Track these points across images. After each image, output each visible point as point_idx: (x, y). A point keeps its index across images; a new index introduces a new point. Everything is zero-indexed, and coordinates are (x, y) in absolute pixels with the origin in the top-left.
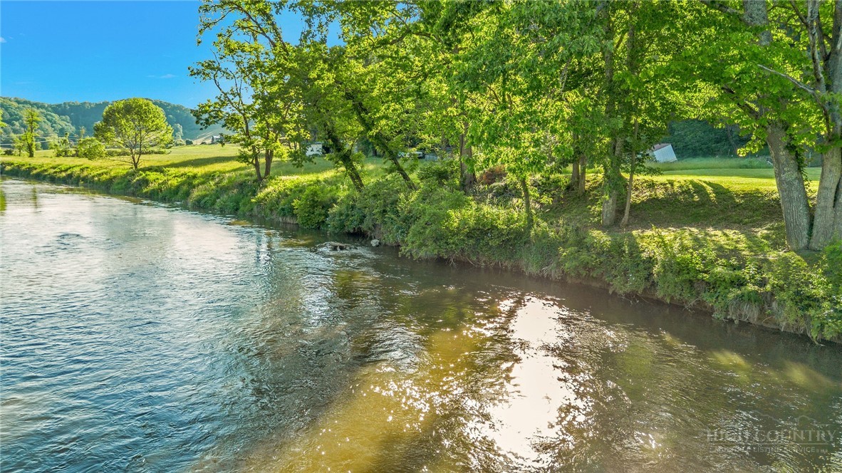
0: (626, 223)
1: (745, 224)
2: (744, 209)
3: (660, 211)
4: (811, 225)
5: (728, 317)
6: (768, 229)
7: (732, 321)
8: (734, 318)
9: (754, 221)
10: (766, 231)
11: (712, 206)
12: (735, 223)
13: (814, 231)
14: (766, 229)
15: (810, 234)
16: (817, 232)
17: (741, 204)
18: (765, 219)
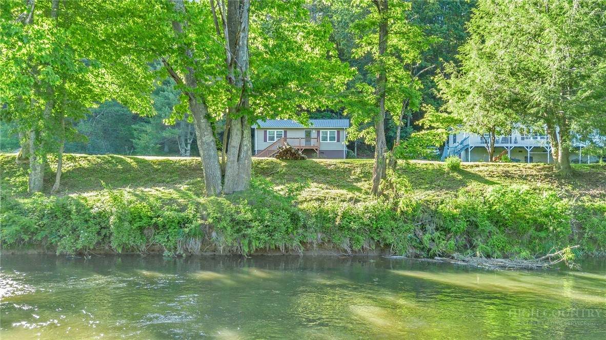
0: (57, 189)
1: (168, 183)
2: (163, 172)
3: (89, 178)
4: (223, 176)
5: (177, 253)
6: (187, 185)
7: (180, 256)
8: (182, 252)
9: (174, 180)
10: (187, 186)
11: (137, 171)
12: (159, 182)
13: (226, 180)
14: (185, 185)
15: (223, 183)
16: (228, 180)
17: (160, 169)
18: (181, 178)
